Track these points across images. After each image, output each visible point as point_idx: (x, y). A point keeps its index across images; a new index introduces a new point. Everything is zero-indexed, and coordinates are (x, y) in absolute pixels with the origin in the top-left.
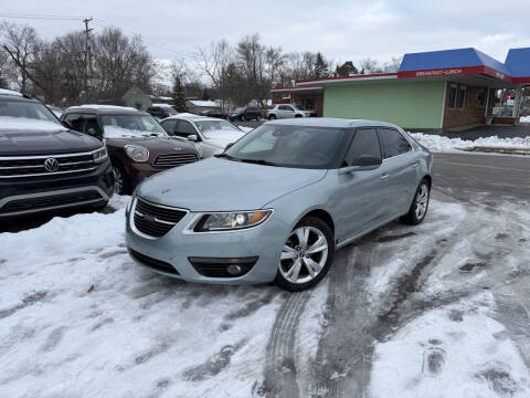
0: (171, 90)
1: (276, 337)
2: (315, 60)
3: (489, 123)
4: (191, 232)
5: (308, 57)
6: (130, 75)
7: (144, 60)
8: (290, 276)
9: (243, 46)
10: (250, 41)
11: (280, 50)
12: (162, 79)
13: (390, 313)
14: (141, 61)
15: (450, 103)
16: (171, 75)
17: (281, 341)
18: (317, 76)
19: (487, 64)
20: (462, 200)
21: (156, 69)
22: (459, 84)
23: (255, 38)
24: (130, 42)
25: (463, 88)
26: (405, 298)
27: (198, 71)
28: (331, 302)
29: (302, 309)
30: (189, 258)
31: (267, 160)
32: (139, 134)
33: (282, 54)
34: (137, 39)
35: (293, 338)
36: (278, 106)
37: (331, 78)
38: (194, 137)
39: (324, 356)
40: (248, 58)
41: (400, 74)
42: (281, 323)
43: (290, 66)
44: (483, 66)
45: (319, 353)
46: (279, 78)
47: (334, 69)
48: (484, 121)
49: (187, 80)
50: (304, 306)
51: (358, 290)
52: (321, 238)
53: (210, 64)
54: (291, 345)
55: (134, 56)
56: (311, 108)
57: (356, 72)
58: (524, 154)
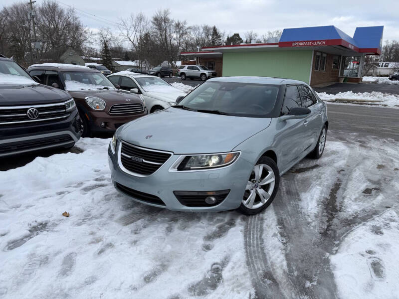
0: (99, 53)
1: (251, 254)
2: (211, 32)
3: (342, 82)
4: (175, 171)
5: (206, 29)
6: (65, 40)
7: (77, 28)
8: (248, 203)
9: (156, 19)
10: (162, 15)
11: (185, 23)
12: (92, 43)
13: (328, 229)
14: (74, 29)
15: (315, 67)
16: (99, 41)
17: (255, 257)
18: (213, 44)
19: (343, 38)
20: (341, 139)
21: (87, 36)
22: (321, 53)
23: (166, 13)
24: (65, 12)
25: (325, 55)
26: (333, 217)
27: (122, 38)
28: (281, 223)
29: (262, 230)
30: (174, 192)
31: (220, 110)
32: (94, 88)
33: (187, 26)
34: (71, 10)
35: (264, 255)
36: (187, 66)
37: (224, 46)
38: (136, 90)
39: (294, 268)
40: (160, 29)
41: (281, 44)
42: (250, 242)
43: (193, 36)
44: (341, 40)
45: (289, 265)
46: (184, 45)
47: (225, 39)
48: (338, 80)
49: (112, 45)
50: (261, 227)
51: (297, 212)
52: (271, 173)
53: (130, 33)
54: (265, 261)
55: (69, 24)
56: (212, 69)
57: (242, 42)
58: (371, 105)
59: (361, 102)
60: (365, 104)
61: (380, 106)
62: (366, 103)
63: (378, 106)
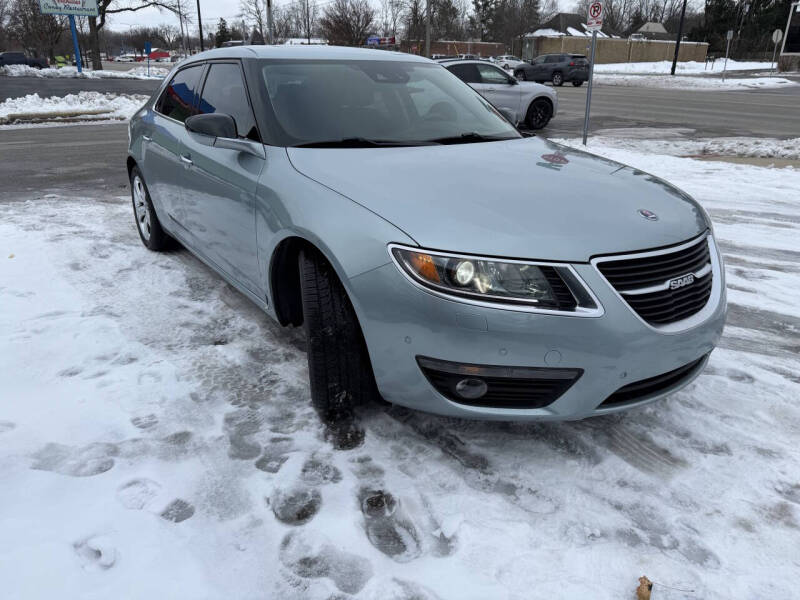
58: (94, 120)
59: (72, 117)
60: (82, 120)
61: (113, 121)
62: (82, 117)
63: (108, 122)
